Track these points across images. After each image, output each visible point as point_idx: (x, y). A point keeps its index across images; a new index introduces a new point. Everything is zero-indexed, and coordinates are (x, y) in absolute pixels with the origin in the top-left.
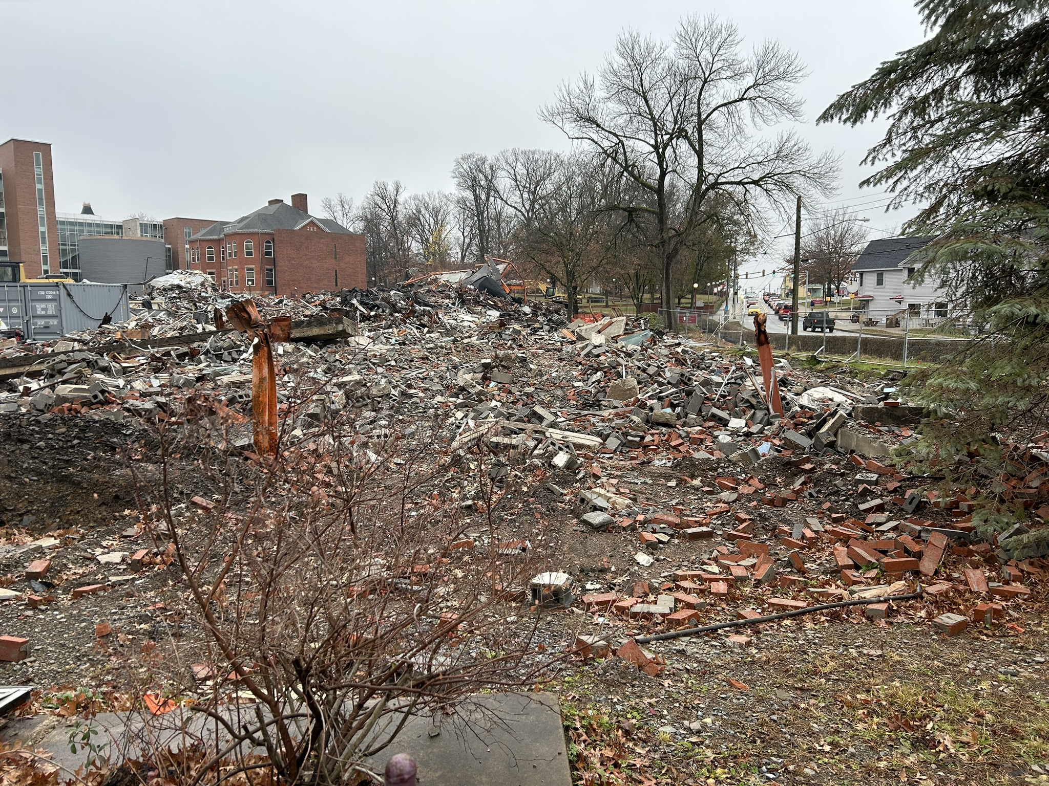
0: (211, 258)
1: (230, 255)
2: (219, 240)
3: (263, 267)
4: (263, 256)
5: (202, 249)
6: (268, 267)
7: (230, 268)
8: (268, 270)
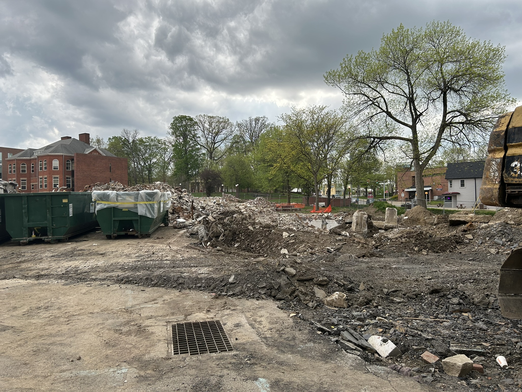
0: (24, 171)
1: (41, 169)
2: (30, 160)
3: (65, 176)
4: (65, 170)
5: (18, 164)
6: (68, 176)
7: (41, 177)
8: (67, 178)
